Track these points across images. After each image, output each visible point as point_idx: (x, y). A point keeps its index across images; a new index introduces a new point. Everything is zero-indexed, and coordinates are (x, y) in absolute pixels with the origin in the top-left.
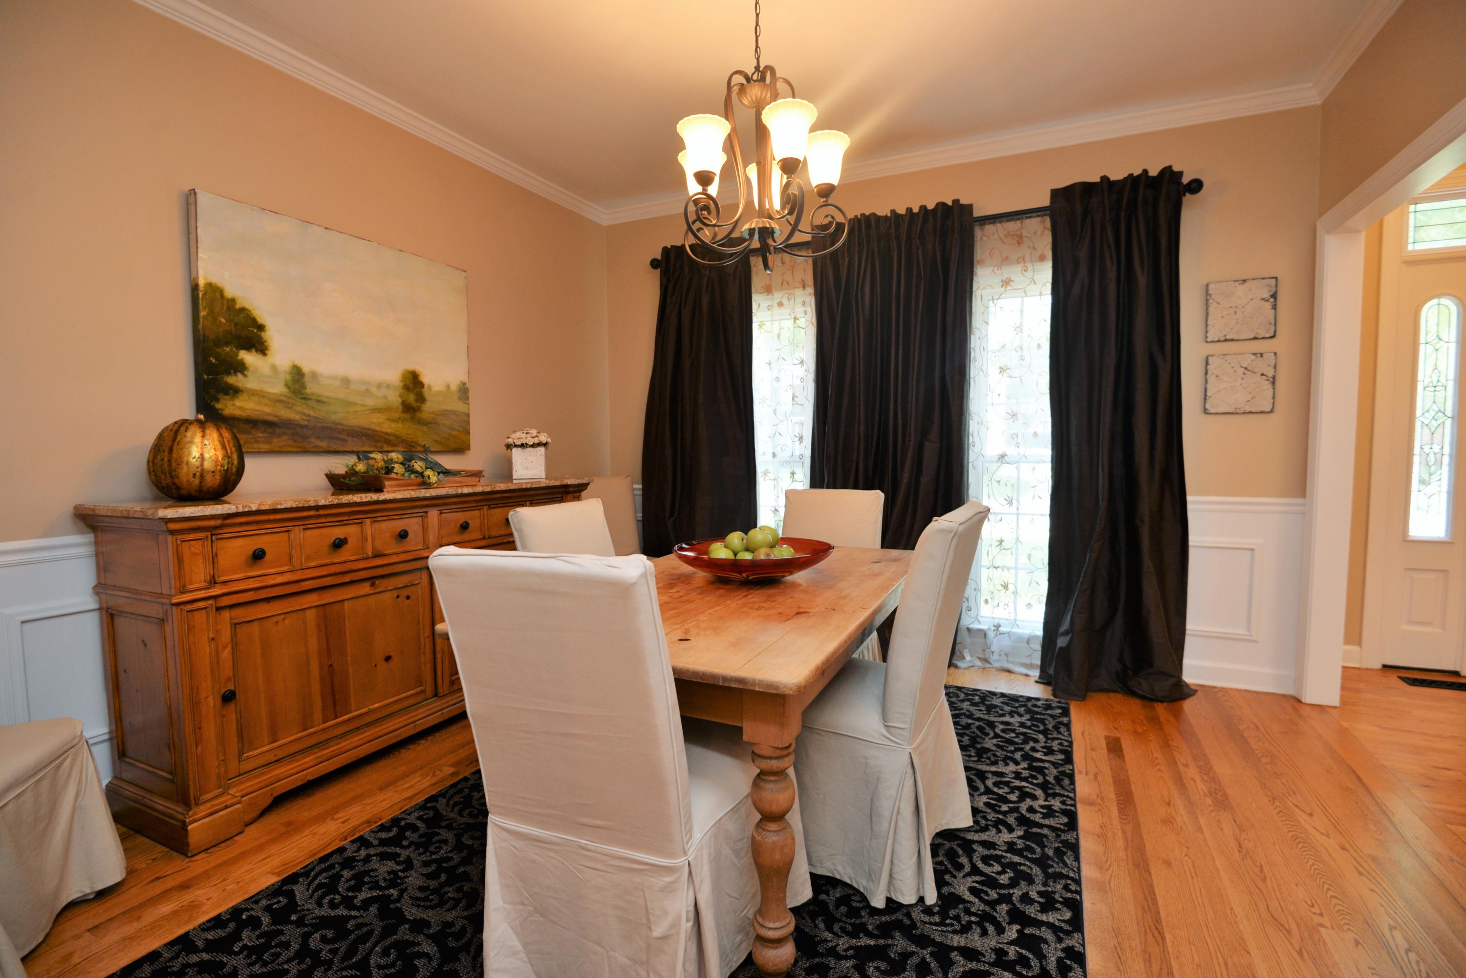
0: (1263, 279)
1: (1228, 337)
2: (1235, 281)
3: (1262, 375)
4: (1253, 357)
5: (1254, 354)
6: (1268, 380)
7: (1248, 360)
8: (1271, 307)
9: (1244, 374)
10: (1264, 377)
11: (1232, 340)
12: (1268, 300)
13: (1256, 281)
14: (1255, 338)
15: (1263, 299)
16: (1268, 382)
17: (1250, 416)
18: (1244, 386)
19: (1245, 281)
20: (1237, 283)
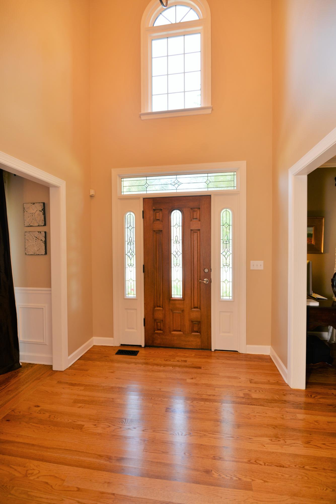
0: (39, 203)
1: (31, 225)
2: (31, 203)
3: (41, 240)
4: (38, 233)
5: (38, 232)
6: (43, 242)
7: (37, 234)
8: (42, 214)
9: (36, 240)
10: (41, 241)
11: (32, 226)
12: (41, 211)
13: (37, 204)
14: (39, 226)
15: (40, 211)
16: (43, 243)
17: (39, 256)
18: (36, 244)
19: (34, 203)
20: (32, 204)
